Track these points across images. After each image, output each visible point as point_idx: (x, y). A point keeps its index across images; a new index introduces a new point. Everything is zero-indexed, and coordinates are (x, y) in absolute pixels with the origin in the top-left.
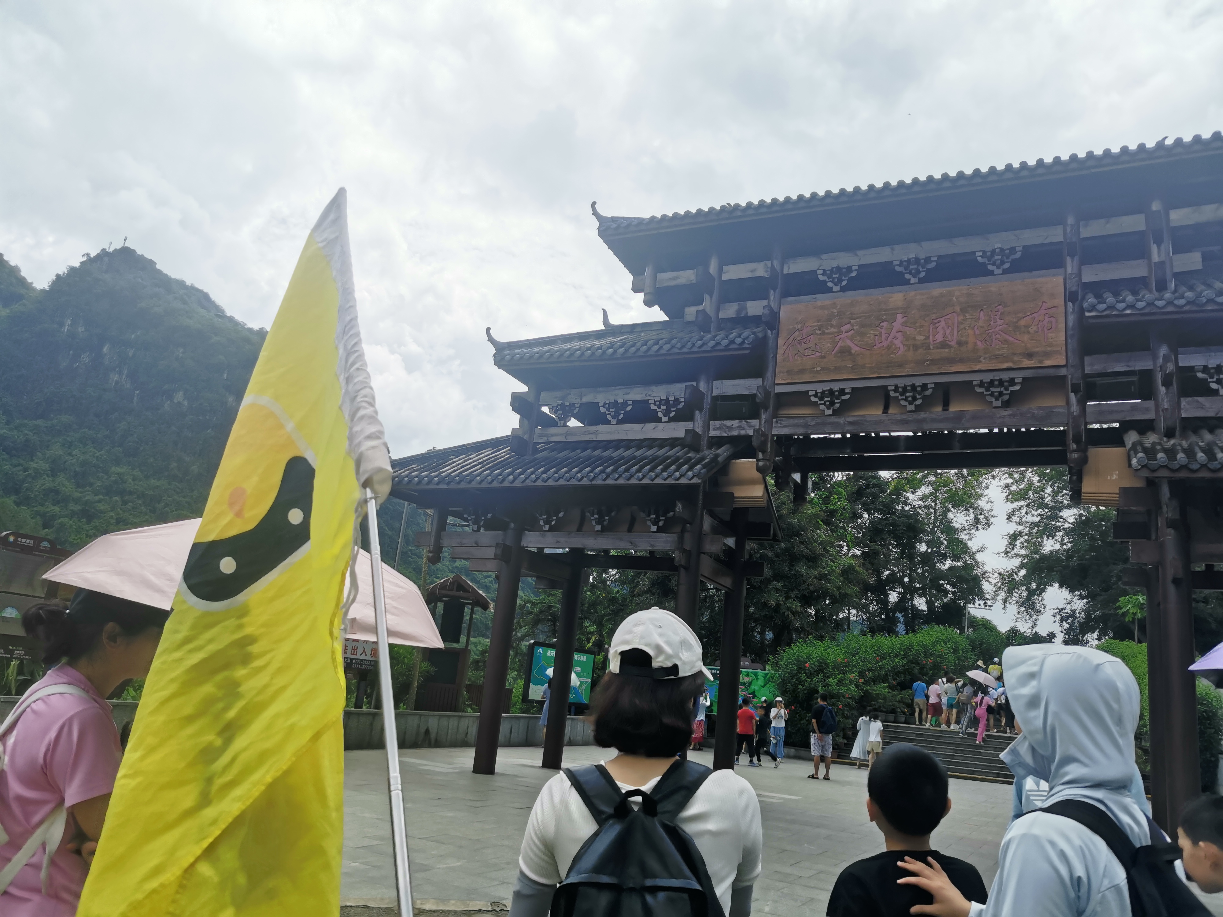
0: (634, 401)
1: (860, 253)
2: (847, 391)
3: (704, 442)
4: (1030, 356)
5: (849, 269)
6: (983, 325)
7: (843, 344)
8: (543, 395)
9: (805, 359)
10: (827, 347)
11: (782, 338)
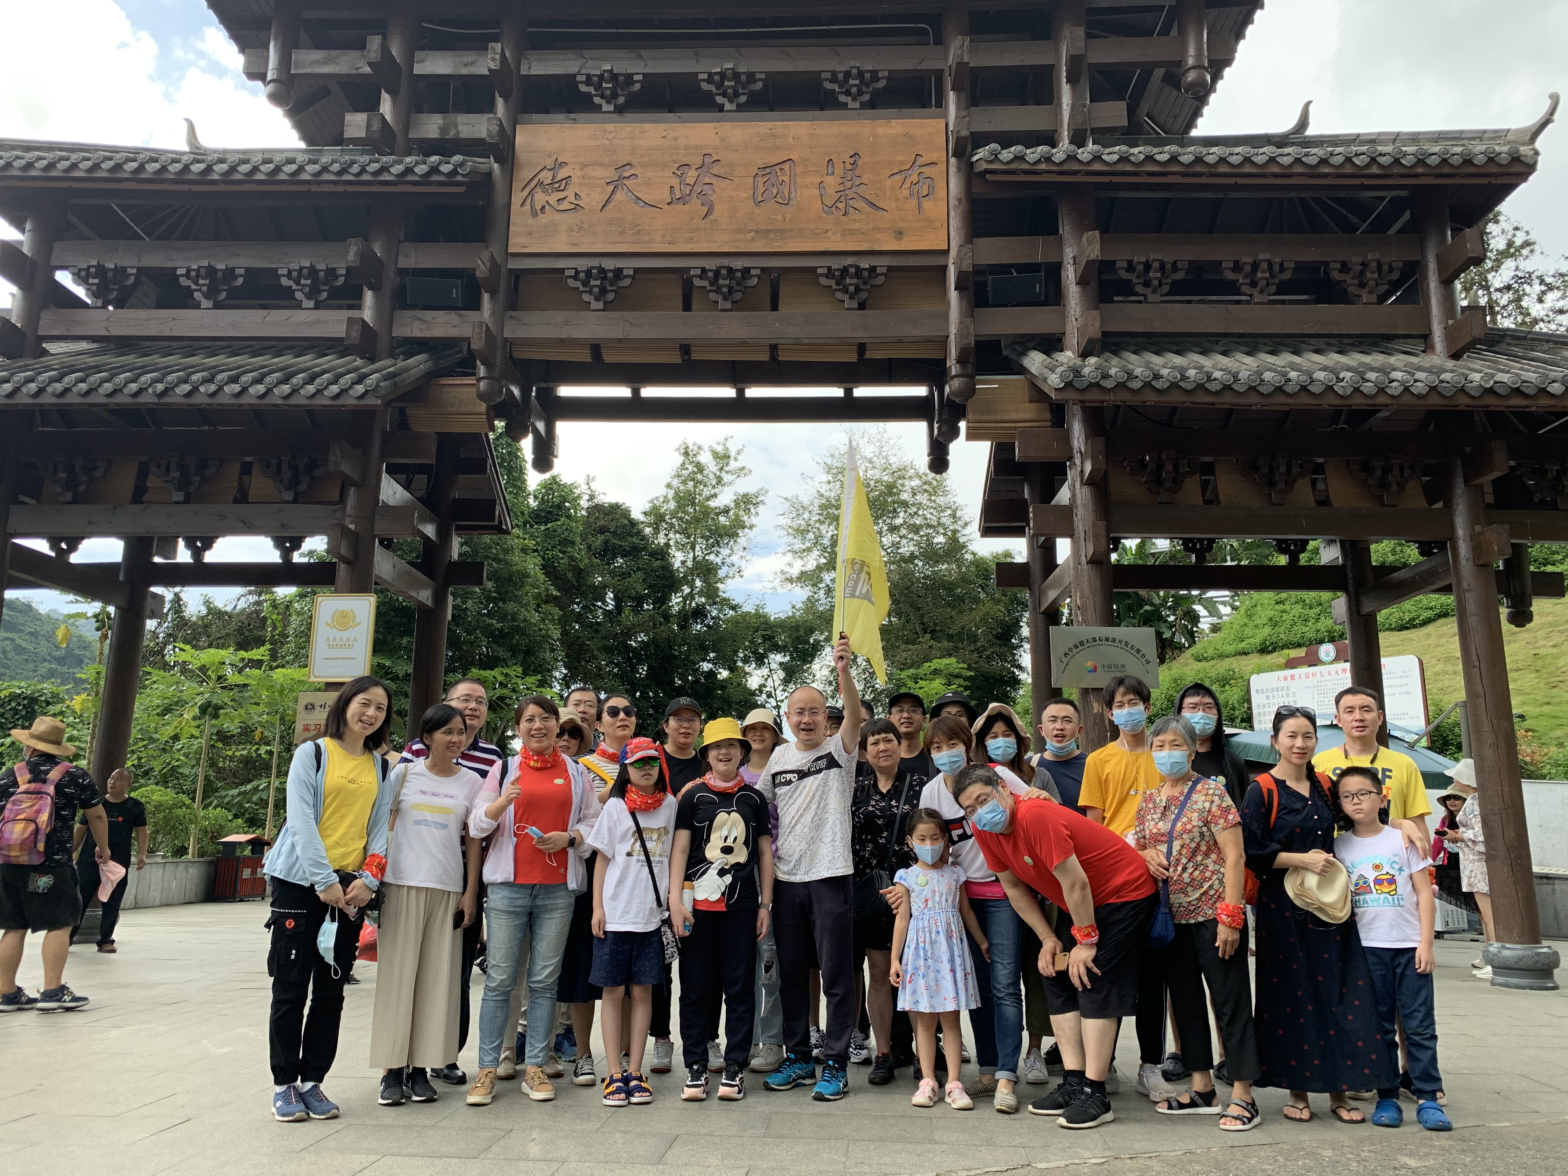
0: (247, 270)
1: (648, 53)
2: (626, 272)
3: (383, 345)
4: (899, 234)
5: (630, 78)
6: (831, 182)
7: (619, 196)
8: (60, 251)
9: (558, 216)
10: (593, 198)
11: (520, 177)
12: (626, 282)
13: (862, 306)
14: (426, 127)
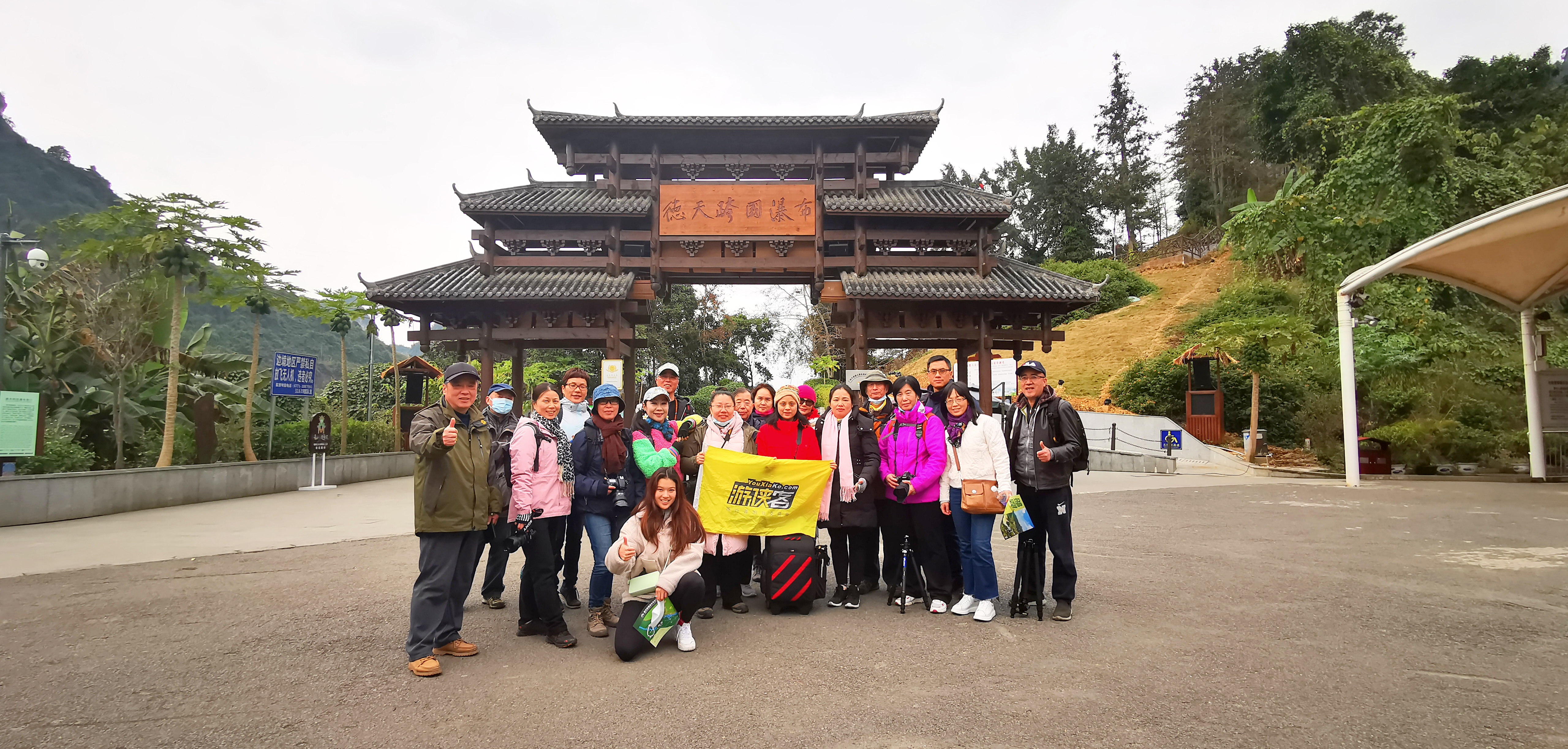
0: (566, 241)
1: (707, 156)
2: (702, 242)
3: (617, 271)
4: (798, 229)
5: (700, 166)
6: (774, 209)
7: (698, 213)
8: (498, 233)
9: (677, 221)
10: (689, 215)
11: (662, 206)
12: (702, 246)
13: (785, 255)
14: (626, 185)
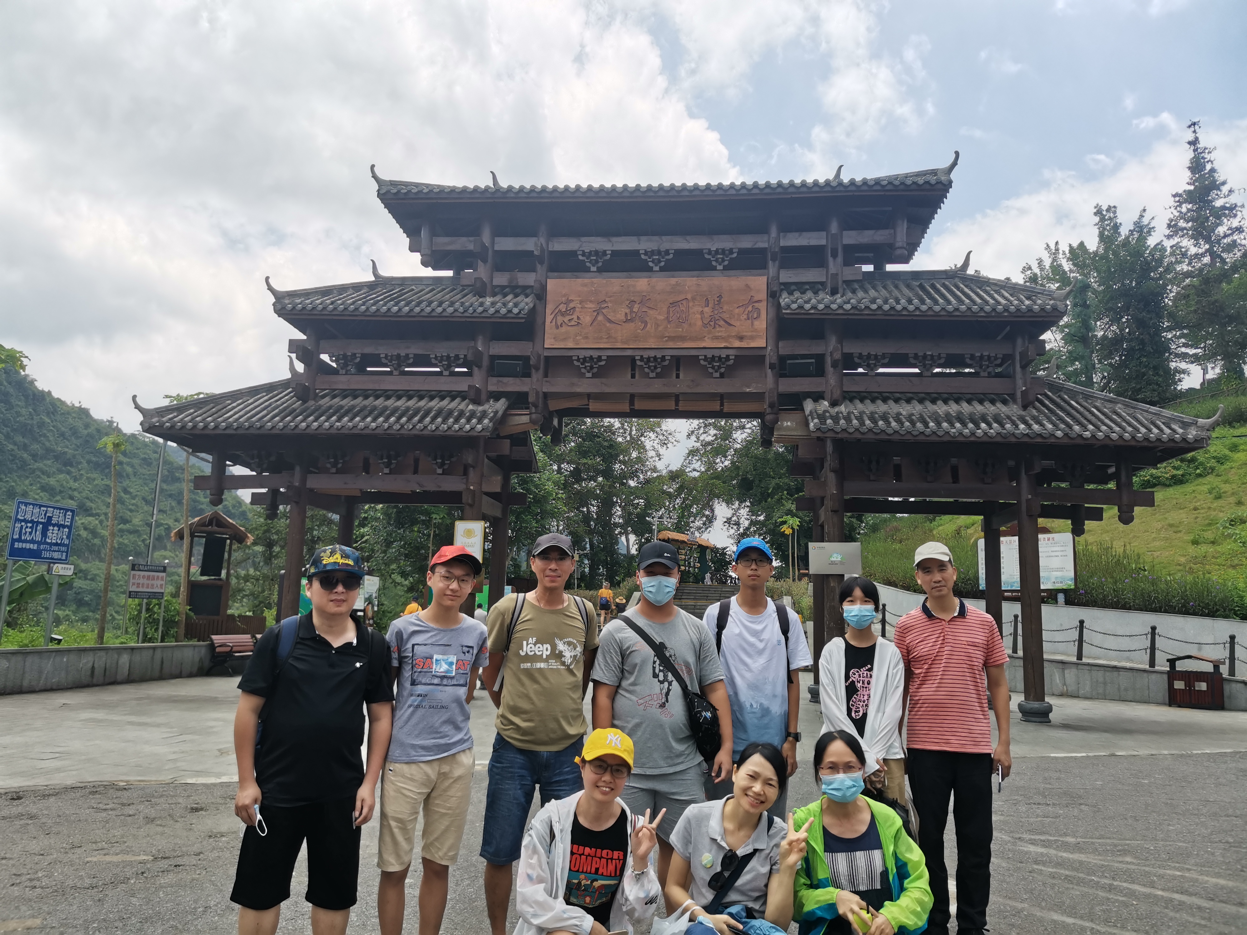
0: (415, 355)
1: (614, 239)
2: (603, 358)
3: (484, 396)
4: (741, 338)
5: (604, 253)
6: (707, 310)
7: (600, 318)
8: (323, 343)
9: (569, 328)
10: (586, 319)
11: (549, 308)
12: (603, 363)
13: (722, 376)
14: (501, 279)
